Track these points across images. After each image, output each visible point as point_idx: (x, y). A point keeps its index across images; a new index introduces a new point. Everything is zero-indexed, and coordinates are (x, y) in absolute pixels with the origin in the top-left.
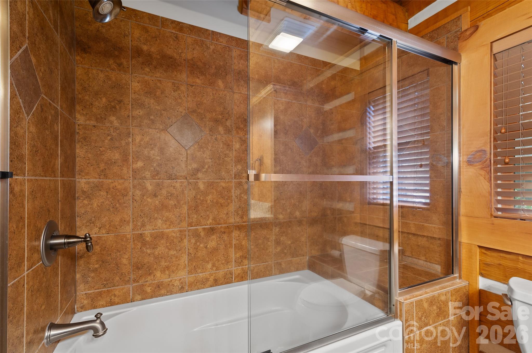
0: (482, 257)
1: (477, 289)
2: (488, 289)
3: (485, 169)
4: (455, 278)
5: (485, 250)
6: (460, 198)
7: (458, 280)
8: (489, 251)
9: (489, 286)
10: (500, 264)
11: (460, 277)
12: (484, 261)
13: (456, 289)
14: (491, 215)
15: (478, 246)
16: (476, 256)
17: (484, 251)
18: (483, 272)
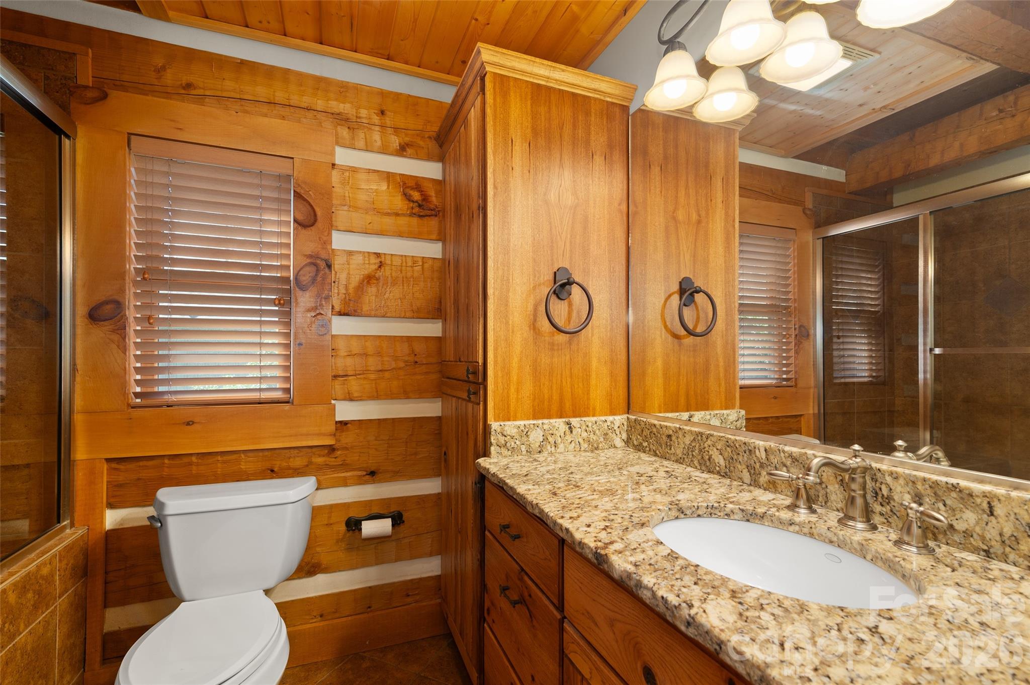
0: (113, 477)
1: (103, 532)
2: (121, 524)
3: (119, 332)
4: (64, 528)
5: (117, 463)
6: (75, 381)
7: (68, 531)
8: (123, 464)
9: (122, 519)
10: (139, 479)
11: (72, 525)
12: (116, 481)
13: (68, 545)
14: (129, 405)
15: (105, 459)
16: (102, 478)
17: (114, 465)
18: (112, 500)
